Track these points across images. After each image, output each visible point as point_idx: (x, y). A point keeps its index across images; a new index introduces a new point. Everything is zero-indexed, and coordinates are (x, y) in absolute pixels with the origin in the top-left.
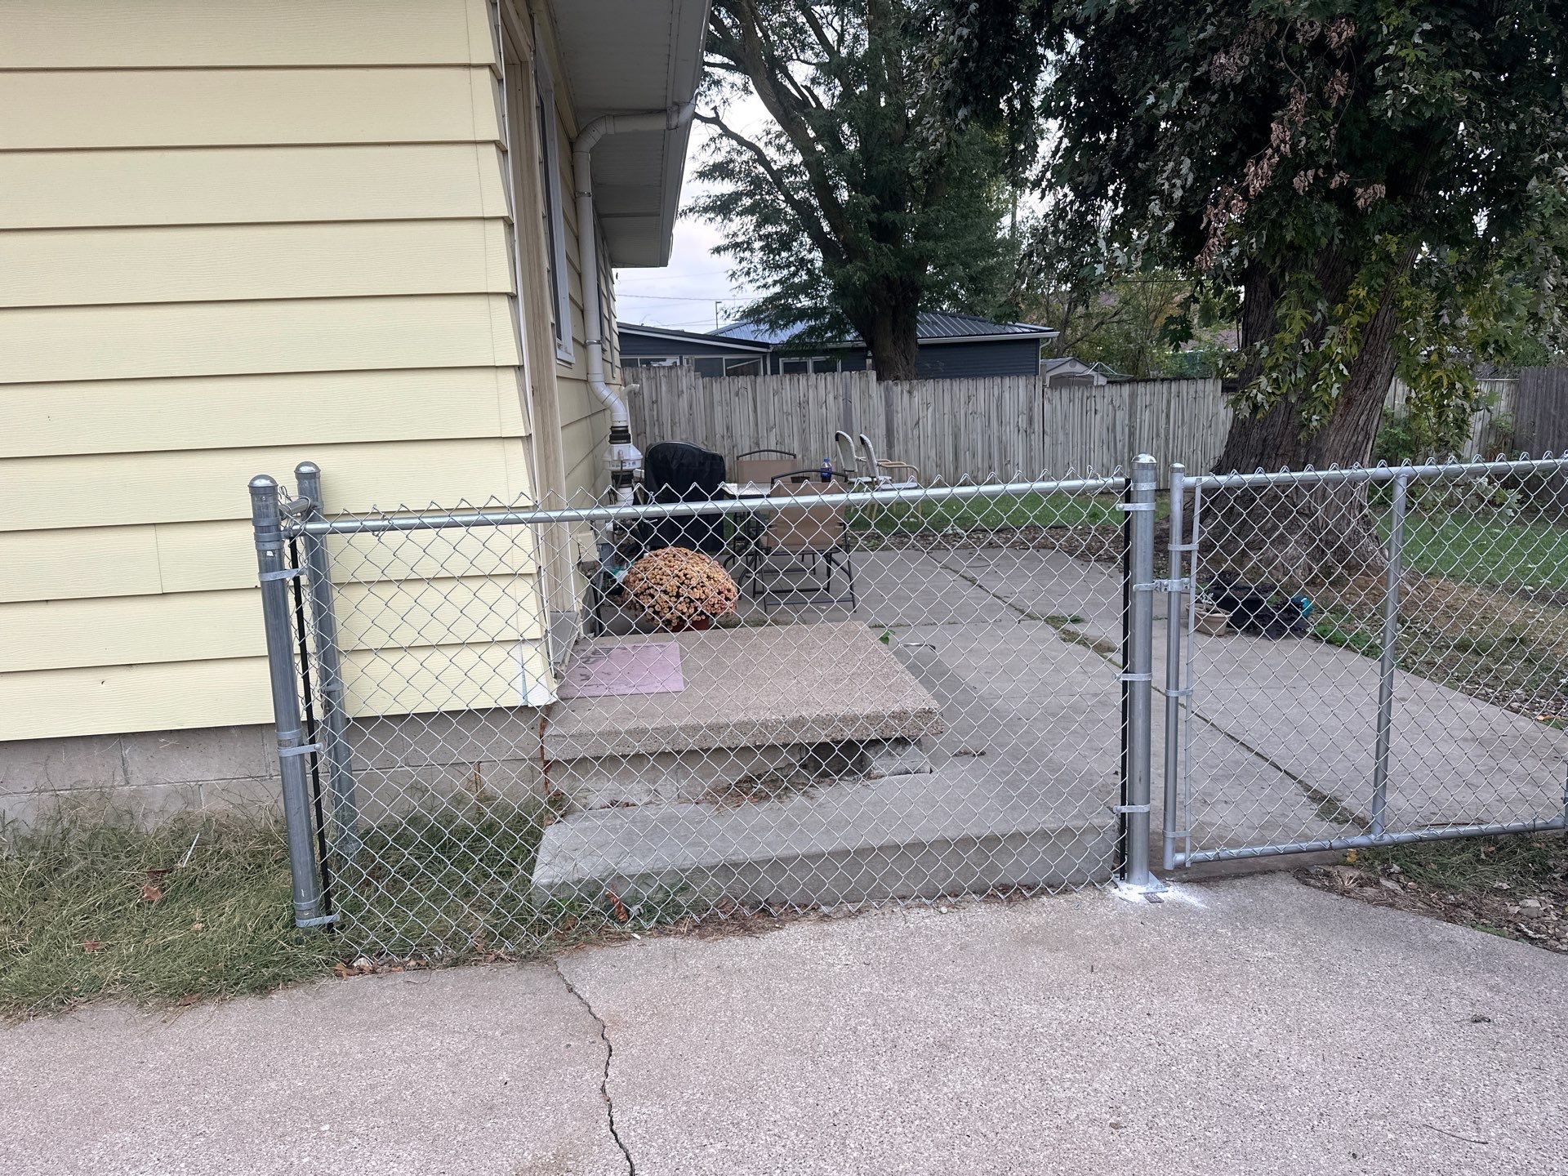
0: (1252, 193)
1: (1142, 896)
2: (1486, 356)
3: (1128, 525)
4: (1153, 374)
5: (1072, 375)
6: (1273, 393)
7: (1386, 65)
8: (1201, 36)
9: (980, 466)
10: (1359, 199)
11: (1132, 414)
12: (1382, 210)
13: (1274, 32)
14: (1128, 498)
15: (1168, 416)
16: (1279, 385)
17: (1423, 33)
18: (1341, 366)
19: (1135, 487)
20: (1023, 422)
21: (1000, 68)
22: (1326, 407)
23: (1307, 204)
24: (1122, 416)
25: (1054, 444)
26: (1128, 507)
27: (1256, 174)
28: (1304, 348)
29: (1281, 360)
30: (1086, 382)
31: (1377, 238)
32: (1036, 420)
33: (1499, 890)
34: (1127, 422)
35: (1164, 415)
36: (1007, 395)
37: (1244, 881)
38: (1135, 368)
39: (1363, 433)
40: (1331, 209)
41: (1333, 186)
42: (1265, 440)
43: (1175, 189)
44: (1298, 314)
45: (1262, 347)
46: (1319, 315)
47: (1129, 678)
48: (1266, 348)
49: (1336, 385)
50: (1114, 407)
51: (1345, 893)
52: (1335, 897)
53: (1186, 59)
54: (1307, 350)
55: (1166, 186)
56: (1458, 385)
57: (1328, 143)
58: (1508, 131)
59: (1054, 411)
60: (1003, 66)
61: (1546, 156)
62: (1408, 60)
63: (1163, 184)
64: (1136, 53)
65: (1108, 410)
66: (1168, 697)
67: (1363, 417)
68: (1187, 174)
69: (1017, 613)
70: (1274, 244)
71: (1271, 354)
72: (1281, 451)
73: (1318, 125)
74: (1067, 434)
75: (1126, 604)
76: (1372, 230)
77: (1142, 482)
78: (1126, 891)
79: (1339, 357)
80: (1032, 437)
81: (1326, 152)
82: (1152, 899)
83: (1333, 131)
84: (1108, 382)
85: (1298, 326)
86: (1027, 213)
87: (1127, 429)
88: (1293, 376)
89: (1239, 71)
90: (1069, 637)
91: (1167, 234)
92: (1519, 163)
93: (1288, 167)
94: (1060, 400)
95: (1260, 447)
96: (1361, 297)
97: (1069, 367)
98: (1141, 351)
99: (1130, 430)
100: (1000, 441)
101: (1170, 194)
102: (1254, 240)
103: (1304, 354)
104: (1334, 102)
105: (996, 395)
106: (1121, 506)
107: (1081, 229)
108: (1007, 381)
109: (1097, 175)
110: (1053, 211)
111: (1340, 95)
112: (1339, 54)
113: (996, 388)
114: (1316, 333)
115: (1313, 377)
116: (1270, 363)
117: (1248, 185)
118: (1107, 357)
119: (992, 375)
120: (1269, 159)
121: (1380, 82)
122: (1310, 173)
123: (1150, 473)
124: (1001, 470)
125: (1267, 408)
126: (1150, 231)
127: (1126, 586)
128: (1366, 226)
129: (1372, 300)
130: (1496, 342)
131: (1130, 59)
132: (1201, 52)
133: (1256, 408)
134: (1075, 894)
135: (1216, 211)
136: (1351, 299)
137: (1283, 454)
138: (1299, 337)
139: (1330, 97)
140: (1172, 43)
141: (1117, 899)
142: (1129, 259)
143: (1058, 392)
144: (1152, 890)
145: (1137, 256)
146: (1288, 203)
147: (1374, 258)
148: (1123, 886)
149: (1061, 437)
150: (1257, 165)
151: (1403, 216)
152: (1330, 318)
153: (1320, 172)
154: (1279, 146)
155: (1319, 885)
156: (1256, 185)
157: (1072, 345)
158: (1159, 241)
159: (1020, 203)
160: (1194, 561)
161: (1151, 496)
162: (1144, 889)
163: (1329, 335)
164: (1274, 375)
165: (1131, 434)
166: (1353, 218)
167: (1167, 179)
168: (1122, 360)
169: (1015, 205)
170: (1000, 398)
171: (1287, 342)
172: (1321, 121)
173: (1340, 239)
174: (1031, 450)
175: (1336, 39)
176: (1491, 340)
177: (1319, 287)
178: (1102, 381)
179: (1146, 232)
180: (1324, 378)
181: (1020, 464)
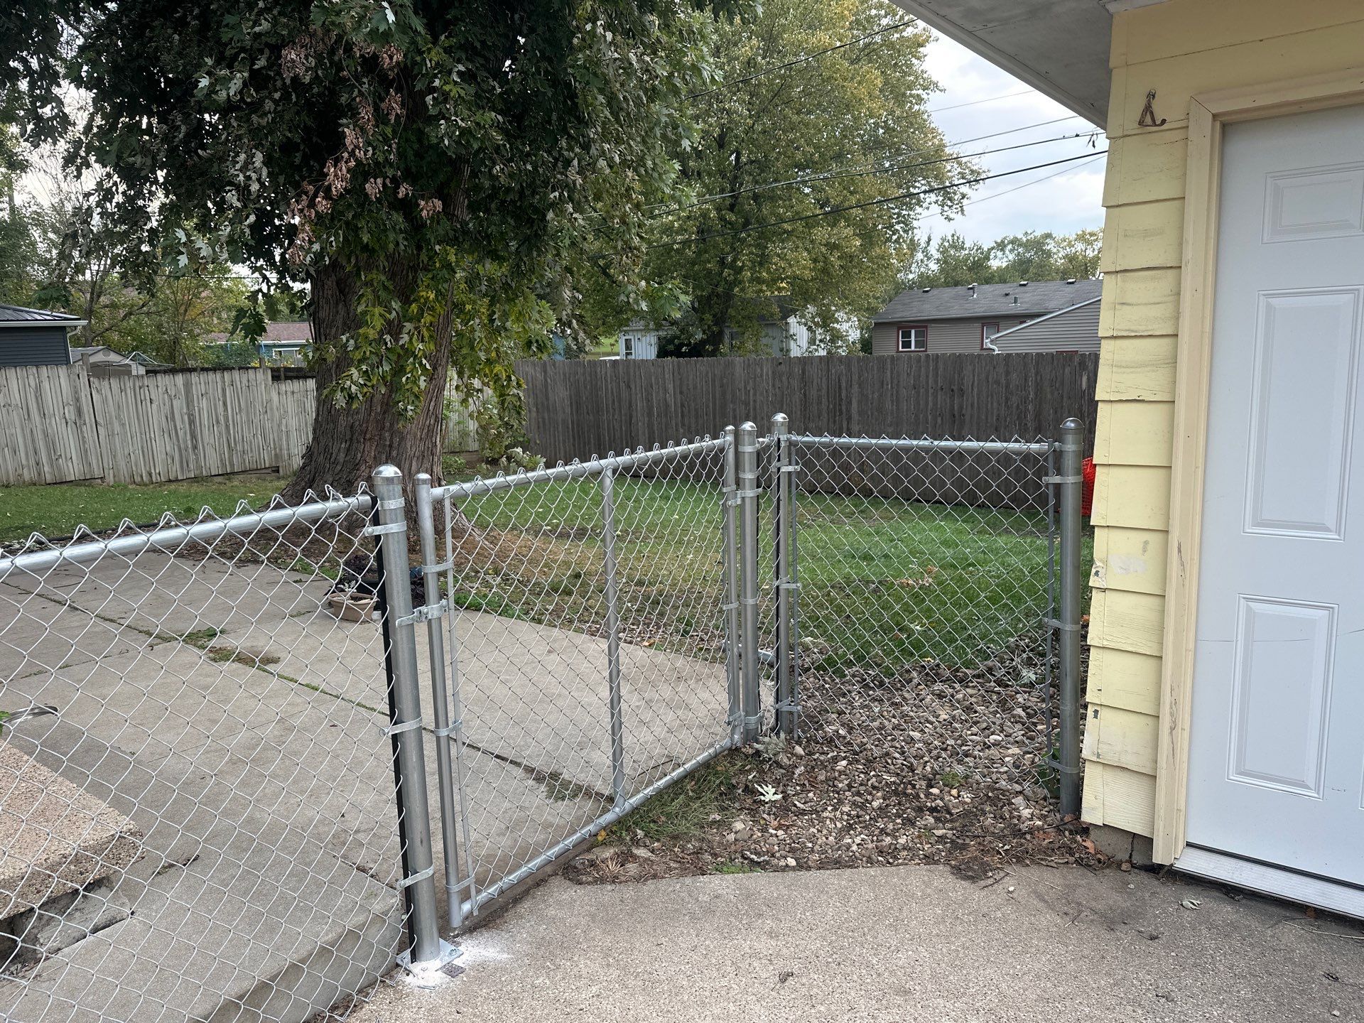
0: (335, 193)
1: (440, 972)
2: (531, 353)
3: (380, 553)
4: (191, 363)
5: (109, 364)
6: (365, 385)
7: (435, 95)
8: (257, 29)
9: (24, 462)
10: (422, 210)
11: (189, 402)
12: (438, 223)
13: (333, 40)
14: (376, 521)
15: (225, 404)
16: (369, 376)
17: (460, 73)
18: (424, 361)
19: (382, 506)
20: (70, 413)
21: (10, 19)
22: (417, 397)
23: (379, 210)
24: (179, 404)
25: (110, 435)
26: (378, 530)
27: (336, 175)
28: (386, 344)
29: (368, 353)
30: (126, 371)
31: (437, 247)
32: (86, 411)
33: (714, 822)
34: (185, 411)
35: (221, 403)
36: (46, 385)
37: (526, 905)
38: (172, 358)
39: (434, 417)
40: (398, 218)
41: (400, 196)
42: (352, 427)
43: (251, 182)
44: (378, 310)
45: (348, 341)
46: (394, 313)
47: (398, 729)
48: (352, 342)
49: (423, 378)
50: (170, 396)
51: (614, 879)
52: (609, 887)
53: (243, 50)
54: (389, 345)
55: (241, 178)
56: (513, 378)
57: (392, 157)
58: (526, 169)
59: (105, 401)
60: (13, 18)
61: (557, 194)
62: (452, 94)
63: (238, 175)
64: (176, 37)
65: (164, 399)
66: (438, 739)
67: (432, 404)
68: (261, 168)
69: (142, 637)
70: (351, 244)
71: (357, 348)
72: (368, 436)
73: (381, 138)
74: (124, 425)
75: (387, 645)
76: (432, 240)
77: (390, 499)
78: (421, 974)
79: (421, 353)
80: (84, 428)
81: (391, 165)
82: (452, 971)
83: (394, 146)
84: (148, 372)
85: (378, 323)
86: (26, 197)
87: (186, 418)
88: (381, 369)
89: (307, 71)
90: (221, 655)
91: (250, 226)
92: (538, 197)
93: (361, 173)
94: (108, 390)
95: (348, 433)
96: (431, 298)
97: (101, 357)
98: (176, 341)
99: (189, 418)
100: (46, 435)
101: (247, 187)
102: (332, 239)
103: (387, 348)
104: (393, 118)
105: (33, 384)
106: (370, 530)
107: (132, 214)
108: (44, 370)
109: (150, 157)
110: (96, 190)
111: (397, 114)
112: (391, 75)
113: (31, 377)
114: (394, 328)
115: (399, 371)
116: (358, 356)
117: (330, 185)
118: (141, 345)
119: (24, 364)
120: (346, 162)
121: (433, 112)
122: (379, 181)
123: (398, 488)
124: (52, 466)
125: (361, 398)
126: (232, 222)
127: (386, 625)
128: (428, 236)
129: (440, 302)
130: (537, 341)
131: (171, 43)
132: (256, 45)
133: (351, 398)
134: (367, 1006)
135: (300, 207)
136: (422, 300)
137: (370, 439)
138: (381, 333)
139: (388, 114)
140: (226, 29)
141: (416, 990)
142: (214, 250)
143: (106, 382)
144: (447, 959)
145: (221, 247)
146: (362, 206)
147: (437, 265)
148: (416, 967)
149: (117, 428)
150: (335, 166)
151: (454, 230)
152: (404, 316)
153: (388, 181)
154: (353, 151)
155: (590, 879)
156: (338, 186)
157: (101, 335)
158: (243, 232)
159: (17, 186)
160: (450, 579)
161: (401, 514)
162: (437, 963)
163: (405, 330)
164: (364, 368)
165: (192, 422)
166: (416, 227)
167: (241, 170)
168: (158, 350)
169: (10, 188)
170: (39, 390)
171: (371, 337)
172: (384, 135)
173: (405, 246)
174: (84, 442)
175: (388, 60)
176: (534, 341)
177: (391, 287)
178: (142, 371)
179: (227, 223)
180: (411, 372)
181: (74, 458)
